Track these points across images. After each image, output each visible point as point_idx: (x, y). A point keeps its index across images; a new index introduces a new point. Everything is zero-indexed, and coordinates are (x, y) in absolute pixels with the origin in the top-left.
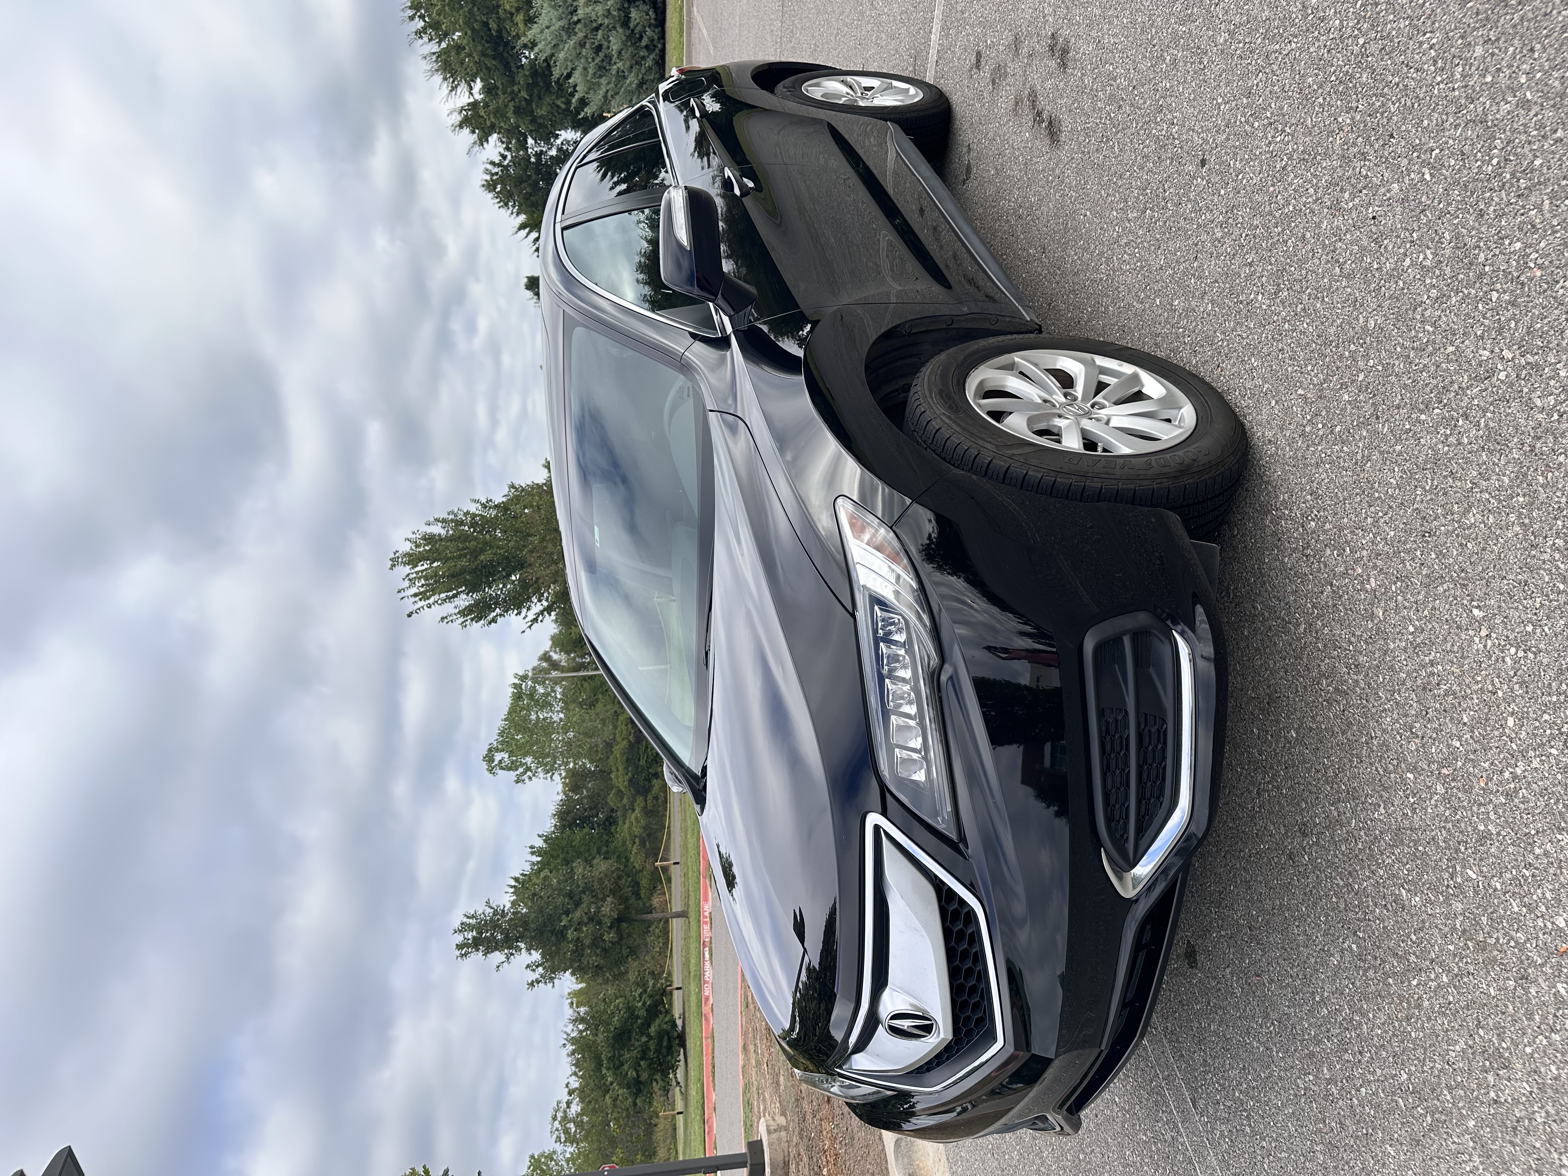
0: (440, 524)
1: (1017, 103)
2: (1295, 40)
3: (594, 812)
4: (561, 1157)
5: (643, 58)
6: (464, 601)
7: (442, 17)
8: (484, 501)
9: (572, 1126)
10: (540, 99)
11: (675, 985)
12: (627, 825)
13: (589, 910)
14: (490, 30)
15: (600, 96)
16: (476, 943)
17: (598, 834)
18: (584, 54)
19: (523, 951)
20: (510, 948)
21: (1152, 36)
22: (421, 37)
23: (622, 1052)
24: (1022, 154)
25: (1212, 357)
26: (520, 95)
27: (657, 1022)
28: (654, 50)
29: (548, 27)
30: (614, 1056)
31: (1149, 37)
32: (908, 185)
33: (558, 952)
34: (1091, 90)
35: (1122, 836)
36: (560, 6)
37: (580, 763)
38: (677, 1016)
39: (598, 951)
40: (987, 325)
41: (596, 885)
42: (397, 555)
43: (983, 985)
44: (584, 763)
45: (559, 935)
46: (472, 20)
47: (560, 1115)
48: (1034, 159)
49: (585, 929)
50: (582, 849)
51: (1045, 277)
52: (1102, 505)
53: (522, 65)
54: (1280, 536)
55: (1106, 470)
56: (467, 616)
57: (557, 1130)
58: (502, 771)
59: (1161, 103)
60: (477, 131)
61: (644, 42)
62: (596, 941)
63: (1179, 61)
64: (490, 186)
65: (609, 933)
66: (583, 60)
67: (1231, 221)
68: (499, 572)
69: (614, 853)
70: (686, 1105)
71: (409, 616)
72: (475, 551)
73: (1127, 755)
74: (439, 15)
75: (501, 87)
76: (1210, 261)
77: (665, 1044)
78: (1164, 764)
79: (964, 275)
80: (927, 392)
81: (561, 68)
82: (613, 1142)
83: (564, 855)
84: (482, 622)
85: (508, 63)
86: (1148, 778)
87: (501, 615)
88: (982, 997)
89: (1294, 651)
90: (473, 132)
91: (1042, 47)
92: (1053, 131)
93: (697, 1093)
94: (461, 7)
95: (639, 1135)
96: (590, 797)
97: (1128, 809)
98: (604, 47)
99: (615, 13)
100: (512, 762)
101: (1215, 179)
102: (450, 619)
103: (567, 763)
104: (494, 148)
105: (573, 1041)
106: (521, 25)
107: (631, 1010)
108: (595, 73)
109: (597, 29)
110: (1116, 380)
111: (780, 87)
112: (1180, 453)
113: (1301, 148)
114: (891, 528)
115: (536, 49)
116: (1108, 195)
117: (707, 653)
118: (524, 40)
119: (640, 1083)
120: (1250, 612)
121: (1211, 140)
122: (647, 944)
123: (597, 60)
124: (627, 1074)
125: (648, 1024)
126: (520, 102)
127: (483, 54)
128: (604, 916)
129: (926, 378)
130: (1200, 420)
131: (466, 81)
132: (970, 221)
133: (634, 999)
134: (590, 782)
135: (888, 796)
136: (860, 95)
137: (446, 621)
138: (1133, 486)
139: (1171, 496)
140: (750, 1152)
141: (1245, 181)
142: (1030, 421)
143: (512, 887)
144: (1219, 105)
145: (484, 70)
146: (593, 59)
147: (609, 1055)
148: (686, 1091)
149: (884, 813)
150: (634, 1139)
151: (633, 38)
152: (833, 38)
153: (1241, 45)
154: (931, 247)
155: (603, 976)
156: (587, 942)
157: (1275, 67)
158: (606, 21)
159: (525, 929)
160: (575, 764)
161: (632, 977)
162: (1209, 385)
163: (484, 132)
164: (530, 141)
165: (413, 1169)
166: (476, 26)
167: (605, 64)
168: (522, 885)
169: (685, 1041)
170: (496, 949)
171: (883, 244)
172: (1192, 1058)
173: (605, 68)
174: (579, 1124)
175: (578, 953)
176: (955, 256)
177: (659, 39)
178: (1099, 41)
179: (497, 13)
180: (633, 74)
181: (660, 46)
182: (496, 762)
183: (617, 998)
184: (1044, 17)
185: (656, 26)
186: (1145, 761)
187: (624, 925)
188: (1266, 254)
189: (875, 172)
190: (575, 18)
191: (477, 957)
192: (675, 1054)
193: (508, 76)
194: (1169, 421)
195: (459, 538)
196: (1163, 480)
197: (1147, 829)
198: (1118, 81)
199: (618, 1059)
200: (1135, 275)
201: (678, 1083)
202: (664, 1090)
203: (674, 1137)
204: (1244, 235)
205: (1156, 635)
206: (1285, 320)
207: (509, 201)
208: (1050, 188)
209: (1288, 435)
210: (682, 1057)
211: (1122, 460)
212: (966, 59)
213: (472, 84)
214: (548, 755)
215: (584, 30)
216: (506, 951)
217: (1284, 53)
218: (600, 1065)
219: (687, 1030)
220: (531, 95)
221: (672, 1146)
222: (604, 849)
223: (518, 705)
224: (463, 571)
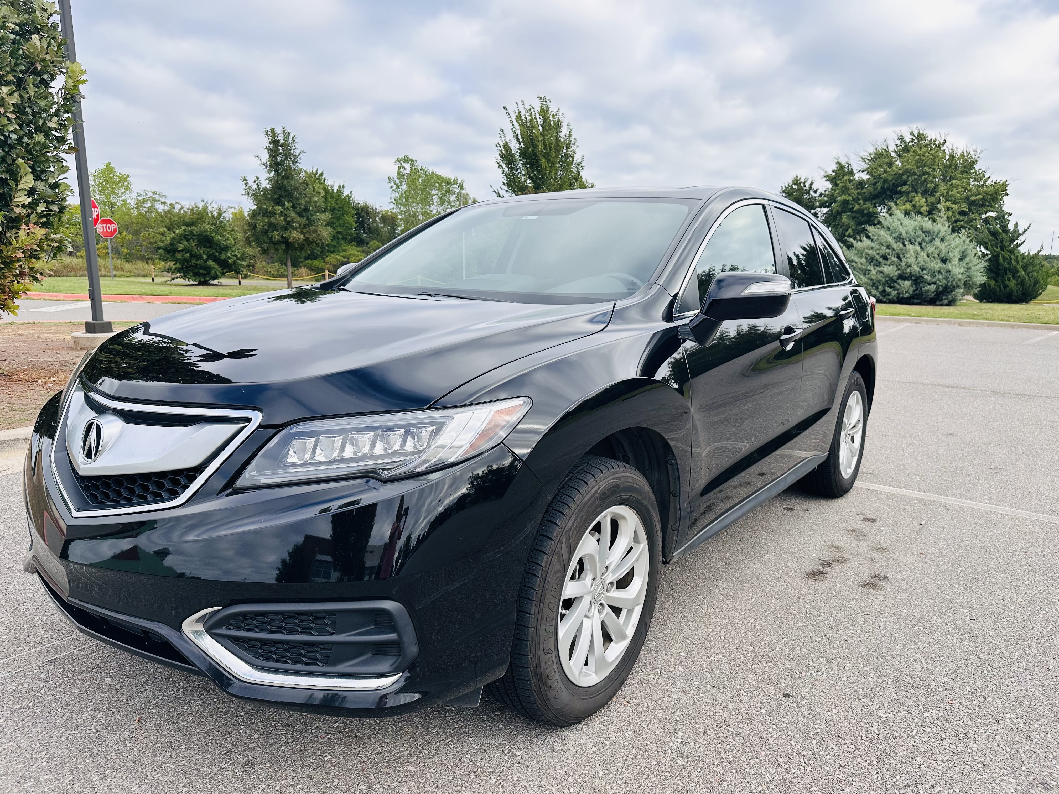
0: (568, 133)
1: (837, 548)
2: (879, 778)
3: (367, 231)
4: (127, 196)
5: (877, 288)
6: (515, 146)
7: (912, 153)
8: (583, 164)
9: (148, 204)
10: (853, 218)
11: (242, 281)
12: (356, 253)
13: (295, 222)
14: (902, 186)
15: (853, 258)
16: (275, 143)
17: (351, 233)
18: (882, 248)
19: (268, 175)
20: (271, 166)
21: (884, 657)
22: (899, 139)
23: (196, 241)
24: (800, 550)
25: (636, 698)
26: (856, 204)
27: (216, 266)
28: (882, 296)
29: (901, 224)
30: (194, 235)
31: (884, 654)
32: (782, 465)
33: (266, 199)
34: (845, 606)
35: (231, 624)
36: (915, 233)
37: (401, 223)
38: (220, 280)
39: (266, 227)
40: (671, 522)
41: (313, 228)
42: (548, 101)
43: (122, 502)
44: (401, 226)
45: (278, 201)
46: (908, 174)
47: (157, 197)
48: (795, 560)
49: (282, 218)
50: (341, 222)
51: (708, 564)
52: (514, 615)
53: (876, 207)
54: (488, 751)
55: (545, 617)
56: (504, 148)
57: (146, 195)
58: (397, 168)
59: (834, 662)
60: (834, 174)
61: (888, 289)
62: (272, 226)
63: (865, 678)
64: (797, 182)
65: (278, 235)
66: (878, 247)
67: (741, 717)
68: (533, 172)
69: (338, 243)
70: (157, 284)
71: (504, 108)
72: (549, 155)
73: (297, 632)
74: (914, 152)
75: (863, 191)
76: (710, 699)
77: (201, 271)
78: (290, 662)
79: (714, 503)
80: (618, 475)
81: (873, 231)
82: (136, 233)
83: (337, 208)
84: (499, 158)
85: (878, 197)
86: (279, 649)
87: (504, 171)
88: (113, 501)
89: (395, 760)
90: (833, 171)
91: (878, 569)
92: (816, 575)
93: (162, 291)
94: (918, 168)
95: (141, 251)
96: (377, 229)
97: (252, 630)
98: (886, 262)
99: (908, 270)
100: (403, 175)
101: (774, 705)
102: (502, 135)
103: (401, 214)
104: (822, 186)
105: (205, 208)
106: (903, 207)
107: (226, 248)
108: (869, 255)
109: (898, 257)
110: (622, 624)
111: (858, 375)
112: (557, 677)
113: (794, 781)
114: (502, 442)
115: (887, 215)
116: (766, 617)
117: (430, 295)
118: (894, 208)
119: (174, 253)
120: (432, 724)
121: (803, 703)
122: (273, 263)
123: (878, 257)
124: (181, 243)
125: (216, 260)
126: (852, 204)
127: (885, 181)
128: (290, 232)
129: (630, 475)
130: (585, 689)
131: (868, 168)
132: (752, 509)
133: (233, 251)
134: (388, 229)
135: (275, 430)
136: (849, 433)
137: (501, 133)
138: (530, 639)
139: (521, 669)
140: (103, 323)
141: (770, 730)
142: (591, 556)
143: (317, 171)
144: (831, 711)
145: (875, 181)
146: (878, 254)
147: (194, 232)
148: (168, 285)
149: (260, 426)
150: (138, 247)
151: (891, 282)
152: (887, 416)
153: (876, 731)
154: (735, 481)
155: (249, 230)
156: (272, 219)
157: (858, 760)
158: (903, 264)
159: (283, 177)
160: (401, 219)
161: (249, 251)
162: (615, 694)
163: (833, 179)
164: (825, 210)
165: (85, 72)
166: (905, 177)
167: (875, 261)
168: (317, 178)
169: (203, 285)
170: (270, 156)
171: (740, 445)
172: (88, 660)
173: (872, 262)
174: (150, 210)
175: (266, 214)
176: (728, 498)
177: (889, 299)
178: (881, 614)
179: (912, 192)
180: (866, 280)
181: (884, 300)
182: (403, 164)
183: (234, 239)
184: (900, 571)
185: (898, 298)
186: (292, 647)
187: (284, 247)
188: (712, 747)
189: (792, 442)
190: (906, 243)
191: (266, 142)
192: (194, 278)
193: (870, 197)
194: (586, 664)
195: (558, 145)
196: (534, 663)
197: (237, 645)
198: (851, 628)
199: (191, 238)
200: (704, 635)
201: (173, 279)
202: (168, 269)
203: (138, 275)
204: (728, 728)
205: (397, 660)
206: (659, 761)
207: (786, 193)
208: (774, 571)
209: (568, 761)
210: (192, 282)
211: (552, 629)
212: (870, 510)
213: (866, 172)
214: (407, 200)
215: (898, 249)
216: (269, 163)
217: (870, 768)
218: (188, 225)
219: (210, 287)
220: (856, 212)
221: (132, 274)
222: (340, 237)
223: (442, 182)
224: (535, 146)
